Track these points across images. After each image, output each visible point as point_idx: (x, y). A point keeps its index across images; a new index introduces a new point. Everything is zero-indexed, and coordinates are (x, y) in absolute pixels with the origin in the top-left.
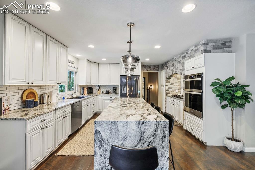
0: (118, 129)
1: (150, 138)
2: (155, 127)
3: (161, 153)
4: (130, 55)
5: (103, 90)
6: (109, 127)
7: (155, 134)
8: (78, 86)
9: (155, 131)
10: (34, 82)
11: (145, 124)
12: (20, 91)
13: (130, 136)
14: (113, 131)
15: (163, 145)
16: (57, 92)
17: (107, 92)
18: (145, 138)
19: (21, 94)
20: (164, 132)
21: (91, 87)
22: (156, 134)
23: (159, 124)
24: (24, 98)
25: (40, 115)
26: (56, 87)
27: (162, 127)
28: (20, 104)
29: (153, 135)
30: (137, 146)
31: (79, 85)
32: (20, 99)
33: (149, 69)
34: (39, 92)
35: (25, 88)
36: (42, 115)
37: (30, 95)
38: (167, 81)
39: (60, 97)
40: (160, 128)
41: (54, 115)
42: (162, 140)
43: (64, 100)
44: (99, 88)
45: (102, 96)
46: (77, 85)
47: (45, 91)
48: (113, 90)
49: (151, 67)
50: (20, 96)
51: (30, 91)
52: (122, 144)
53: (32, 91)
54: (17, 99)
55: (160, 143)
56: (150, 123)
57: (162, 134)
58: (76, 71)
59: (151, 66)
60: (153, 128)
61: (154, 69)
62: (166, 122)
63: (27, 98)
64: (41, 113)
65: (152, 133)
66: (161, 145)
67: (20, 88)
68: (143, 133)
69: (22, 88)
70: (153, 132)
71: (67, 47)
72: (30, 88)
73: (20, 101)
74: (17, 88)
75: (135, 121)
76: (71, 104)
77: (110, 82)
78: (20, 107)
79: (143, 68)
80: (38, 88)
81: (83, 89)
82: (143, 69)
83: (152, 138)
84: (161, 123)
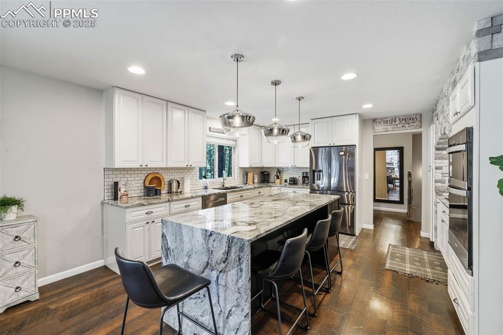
0: (183, 238)
1: (220, 264)
2: (227, 247)
3: (236, 298)
4: (236, 112)
5: (286, 176)
6: (174, 231)
7: (226, 259)
8: (239, 169)
9: (227, 253)
10: (148, 165)
11: (213, 236)
12: (143, 175)
13: (196, 253)
14: (178, 238)
15: (240, 285)
16: (196, 178)
17: (294, 182)
18: (213, 262)
19: (144, 178)
20: (240, 259)
21: (265, 172)
22: (229, 261)
23: (232, 242)
24: (147, 184)
25: (144, 205)
26: (194, 171)
27: (238, 250)
28: (143, 191)
29: (224, 259)
30: (203, 272)
31: (241, 168)
32: (142, 185)
33: (390, 127)
34: (168, 177)
35: (149, 172)
36: (145, 205)
37: (155, 181)
38: (439, 156)
39: (203, 185)
40: (233, 250)
41: (168, 208)
42: (237, 274)
43: (206, 190)
44: (280, 173)
45: (279, 188)
46: (236, 168)
47: (177, 176)
48: (303, 177)
49: (398, 122)
50: (142, 181)
51: (154, 176)
52: (187, 264)
53: (157, 175)
54: (139, 185)
55: (235, 280)
56: (220, 237)
57: (238, 262)
58: (234, 145)
59: (397, 120)
60: (224, 248)
61: (407, 125)
62: (243, 241)
63: (149, 184)
64: (146, 203)
65: (222, 256)
66: (236, 284)
67: (143, 172)
68: (210, 252)
69: (146, 172)
70: (223, 254)
71: (205, 111)
72: (155, 171)
73: (143, 188)
74: (133, 172)
75: (202, 230)
76: (202, 197)
77: (296, 162)
78: (142, 194)
79: (373, 126)
80: (166, 171)
81: (247, 175)
82: (374, 128)
83: (223, 265)
84: (235, 240)
